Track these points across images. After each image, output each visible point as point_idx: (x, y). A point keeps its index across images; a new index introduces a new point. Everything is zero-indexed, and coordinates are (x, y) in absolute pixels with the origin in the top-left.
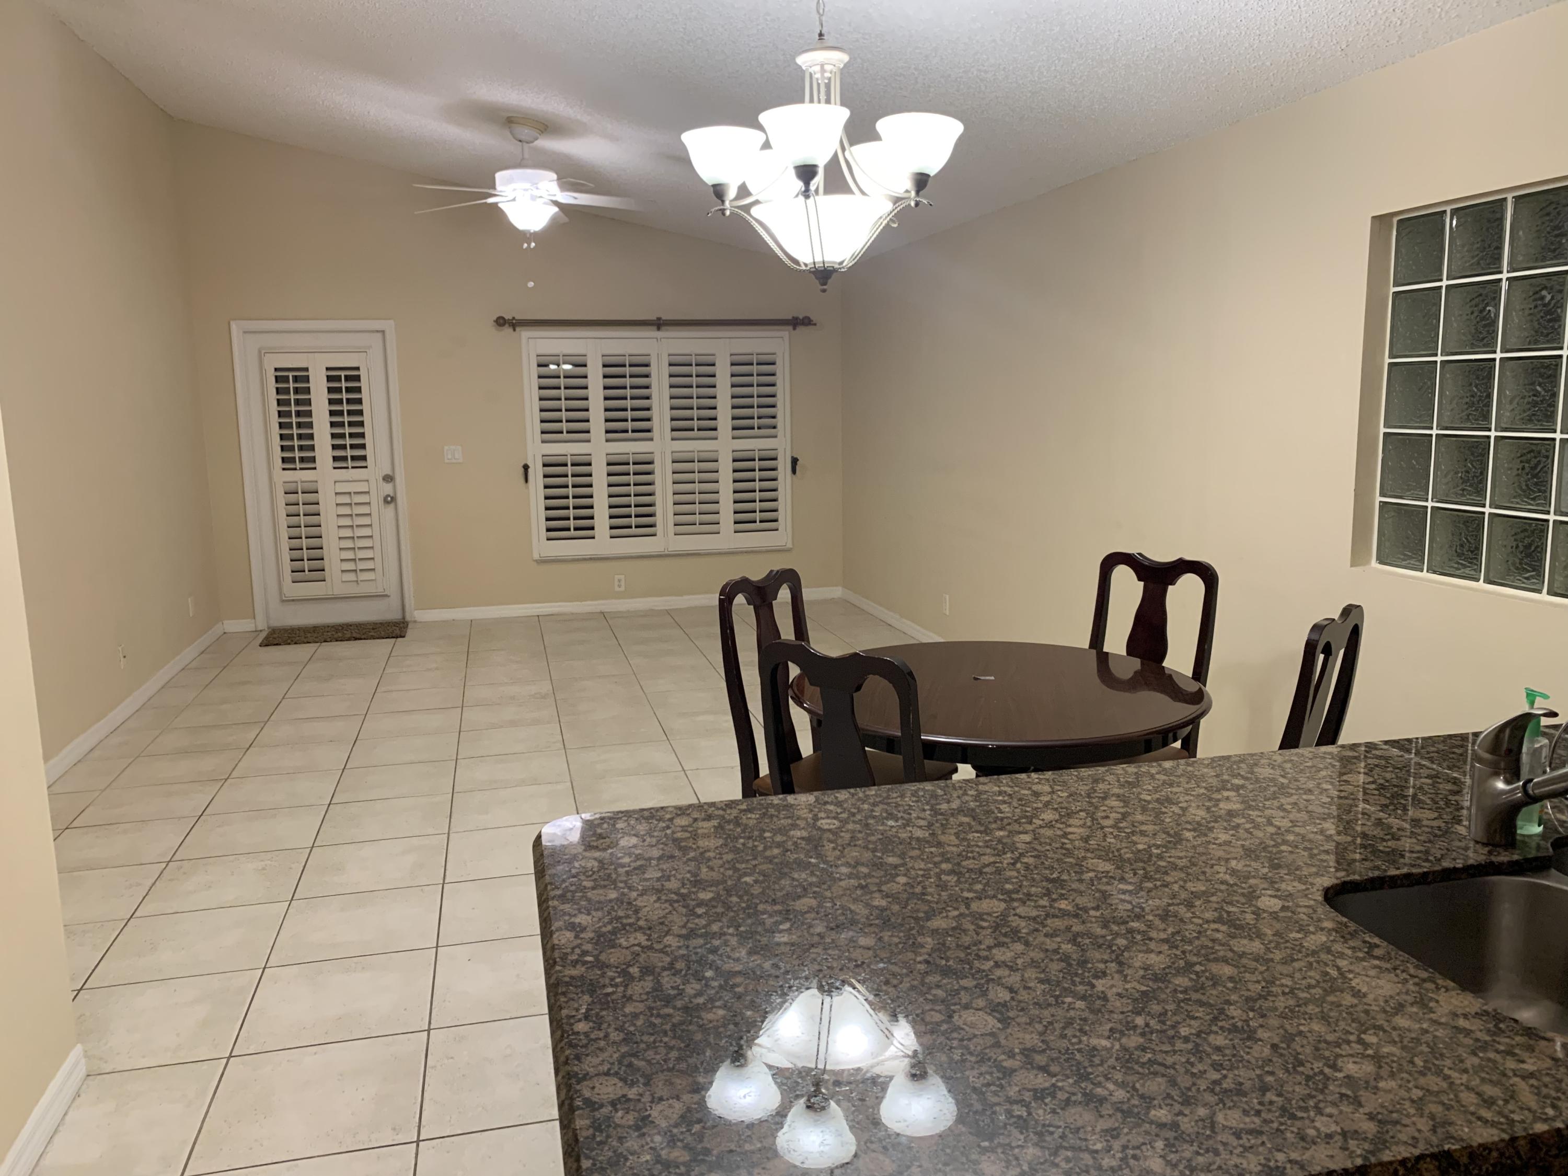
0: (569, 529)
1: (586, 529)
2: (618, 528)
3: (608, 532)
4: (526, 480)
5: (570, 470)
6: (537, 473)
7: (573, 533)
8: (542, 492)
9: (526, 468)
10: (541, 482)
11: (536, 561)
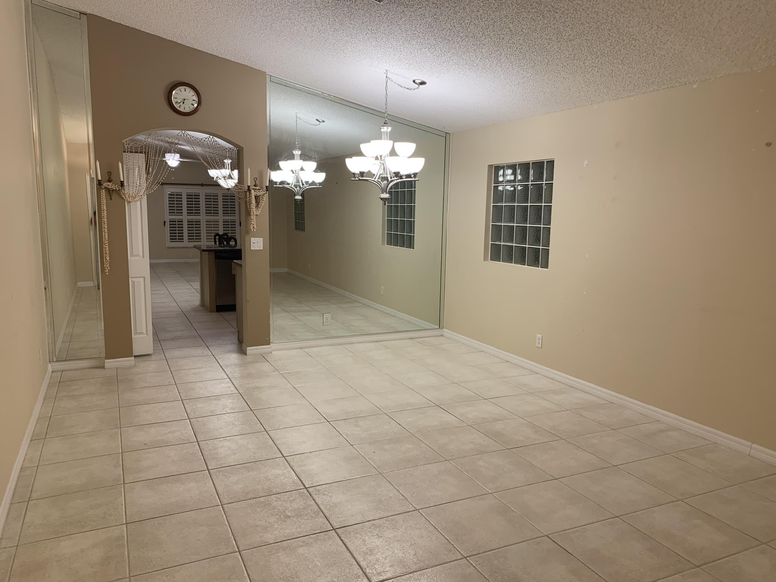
0: (176, 239)
1: (181, 239)
2: (190, 240)
3: (187, 240)
4: (165, 225)
5: (177, 223)
6: (168, 223)
7: (177, 240)
8: (169, 229)
9: (165, 222)
10: (169, 226)
11: (167, 248)
